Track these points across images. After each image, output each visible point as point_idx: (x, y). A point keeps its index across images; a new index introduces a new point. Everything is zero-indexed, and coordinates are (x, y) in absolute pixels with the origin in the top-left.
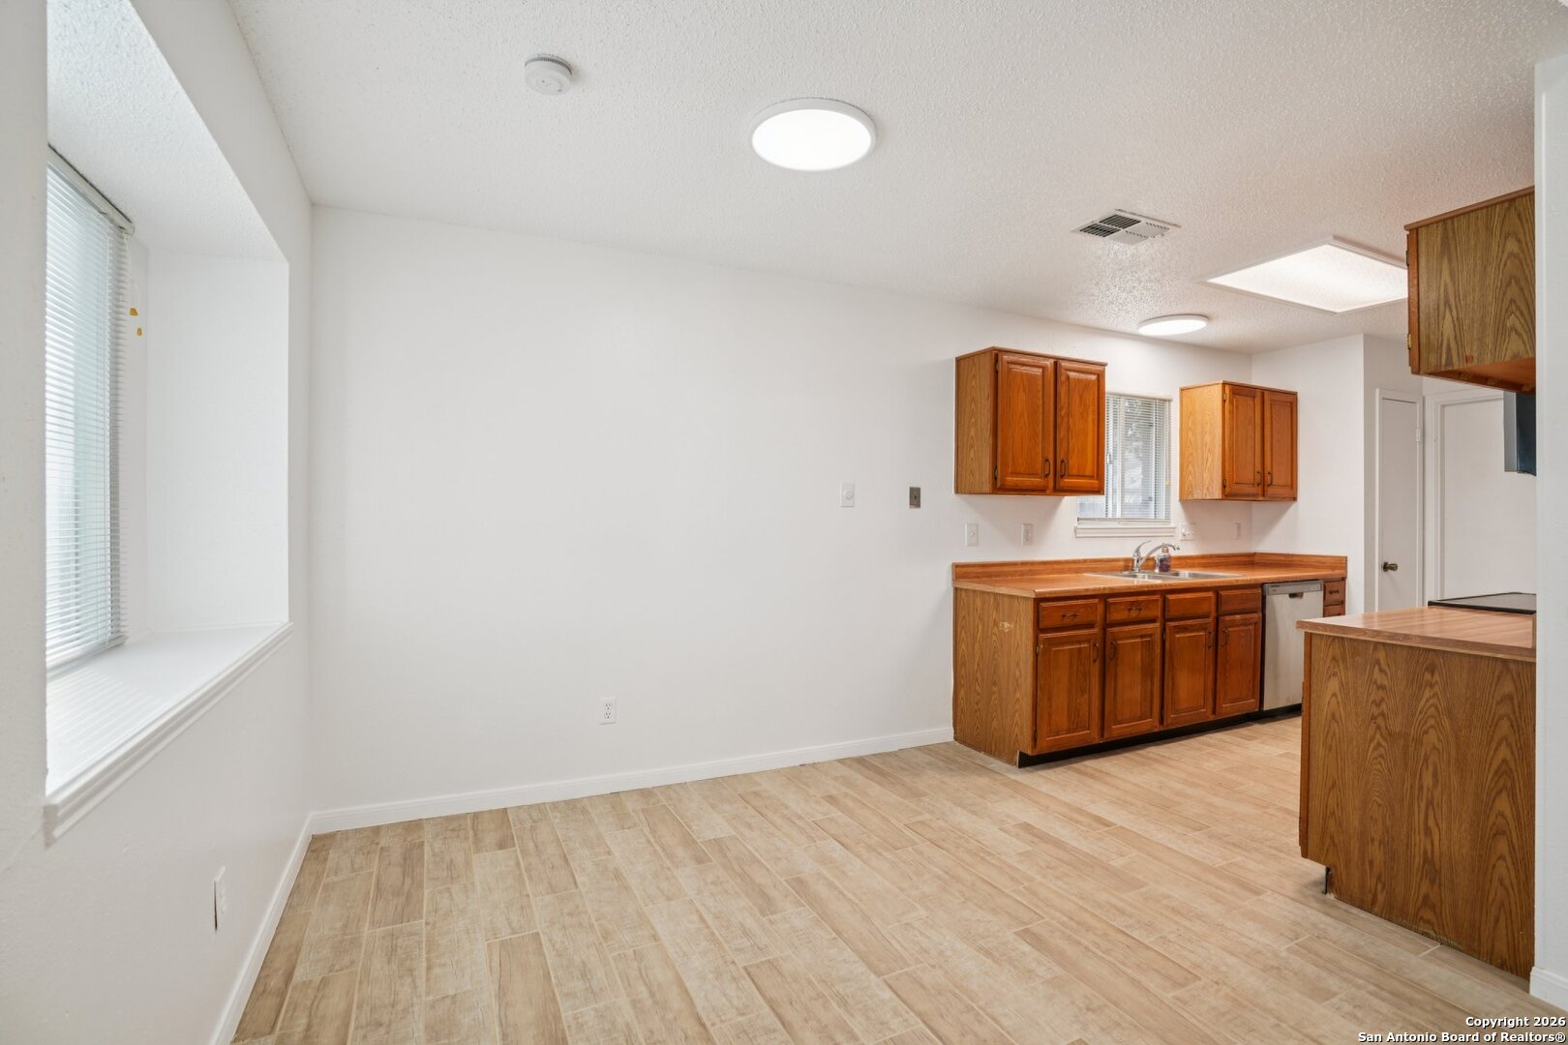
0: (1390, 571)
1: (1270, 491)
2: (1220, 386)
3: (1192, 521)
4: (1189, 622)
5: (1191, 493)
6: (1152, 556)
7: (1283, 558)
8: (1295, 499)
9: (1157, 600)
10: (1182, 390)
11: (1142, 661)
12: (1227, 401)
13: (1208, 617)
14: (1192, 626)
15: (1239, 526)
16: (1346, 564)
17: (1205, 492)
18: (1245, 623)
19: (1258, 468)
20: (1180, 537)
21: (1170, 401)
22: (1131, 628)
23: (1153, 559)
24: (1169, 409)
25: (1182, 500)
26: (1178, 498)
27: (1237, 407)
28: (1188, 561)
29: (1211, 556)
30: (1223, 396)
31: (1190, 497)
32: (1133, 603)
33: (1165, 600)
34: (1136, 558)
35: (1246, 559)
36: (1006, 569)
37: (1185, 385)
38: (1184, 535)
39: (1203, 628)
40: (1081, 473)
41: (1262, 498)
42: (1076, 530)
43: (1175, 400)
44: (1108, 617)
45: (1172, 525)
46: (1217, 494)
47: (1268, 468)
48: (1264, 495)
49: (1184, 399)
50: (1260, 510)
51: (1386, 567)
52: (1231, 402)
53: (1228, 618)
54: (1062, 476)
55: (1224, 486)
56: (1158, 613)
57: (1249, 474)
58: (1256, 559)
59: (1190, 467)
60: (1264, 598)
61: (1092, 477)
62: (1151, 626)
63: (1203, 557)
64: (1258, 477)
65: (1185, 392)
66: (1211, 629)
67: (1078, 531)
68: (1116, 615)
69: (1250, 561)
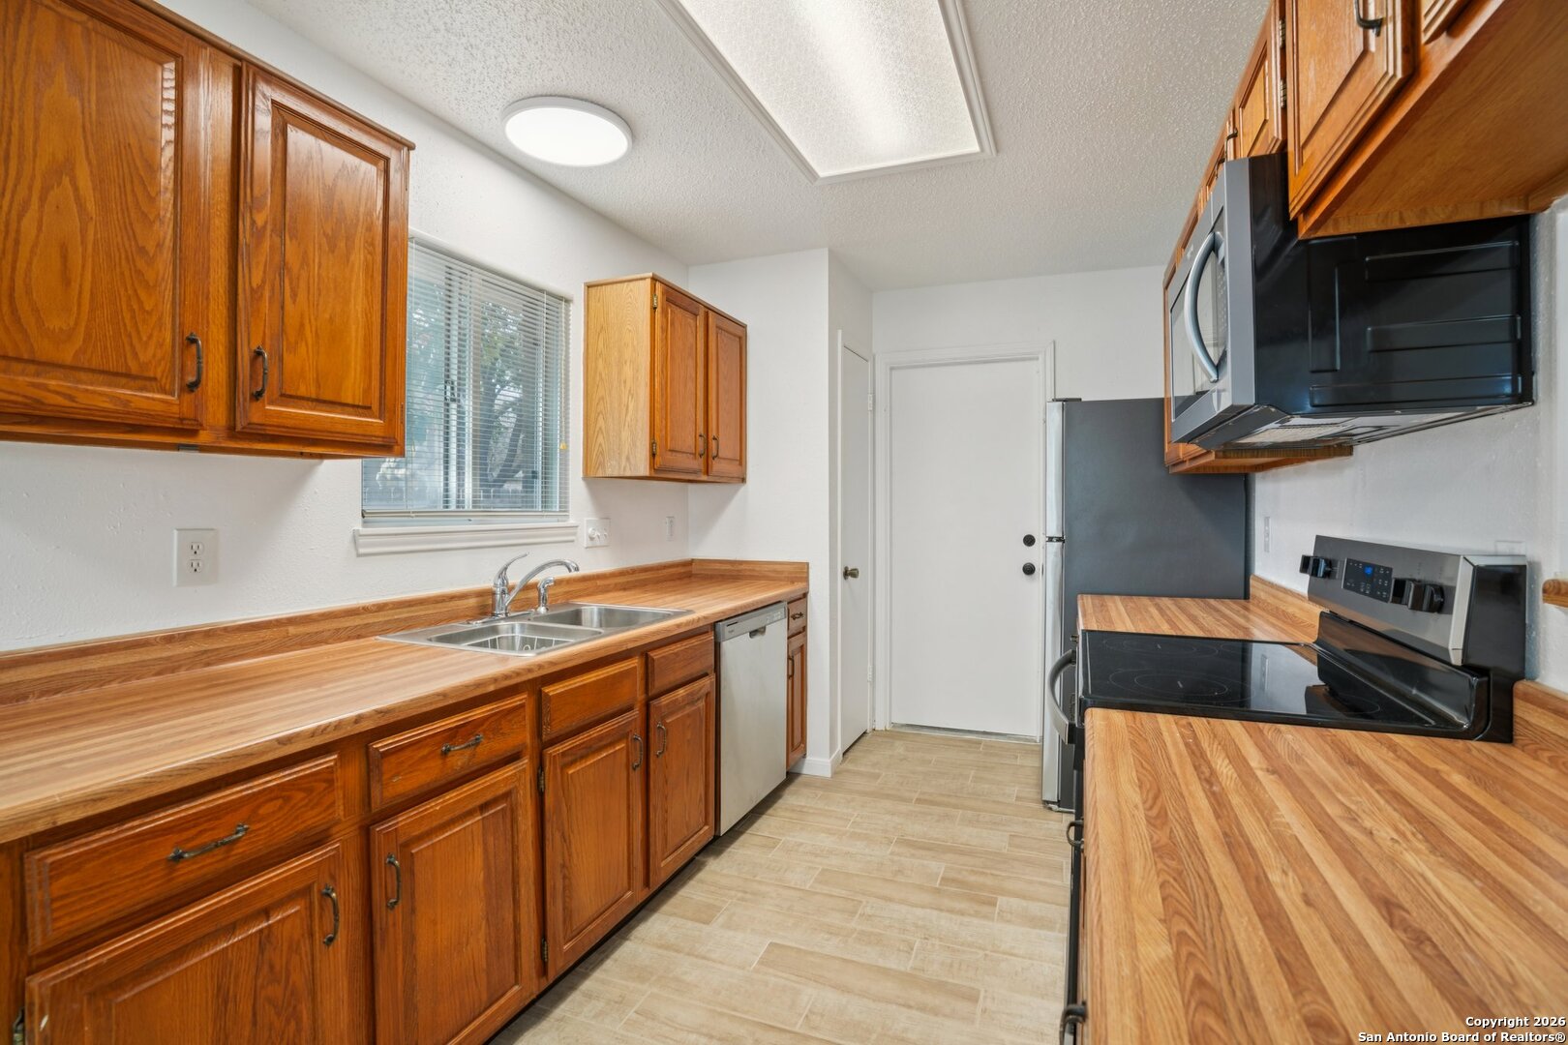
0: (849, 577)
1: (717, 466)
2: (649, 281)
3: (605, 514)
4: (595, 732)
5: (602, 465)
6: (533, 580)
7: (728, 567)
8: (743, 480)
9: (522, 706)
10: (589, 286)
11: (487, 867)
12: (658, 310)
13: (630, 709)
14: (600, 738)
15: (671, 519)
16: (808, 573)
17: (623, 464)
18: (691, 700)
19: (701, 430)
20: (585, 542)
21: (568, 301)
22: (451, 796)
23: (535, 586)
24: (567, 315)
25: (586, 477)
26: (581, 475)
27: (672, 324)
28: (599, 583)
29: (633, 571)
30: (652, 301)
31: (600, 474)
32: (452, 734)
33: (540, 700)
34: (498, 591)
35: (682, 570)
36: (95, 663)
37: (593, 279)
38: (592, 539)
39: (621, 735)
40: (328, 396)
41: (704, 478)
42: (355, 538)
43: (575, 299)
44: (376, 792)
45: (571, 521)
46: (643, 469)
47: (713, 433)
48: (707, 473)
49: (592, 303)
50: (697, 496)
51: (849, 573)
52: (664, 313)
53: (665, 700)
54: (257, 396)
55: (653, 455)
56: (522, 735)
57: (687, 437)
58: (694, 569)
59: (601, 422)
60: (717, 646)
61: (365, 409)
62: (509, 771)
63: (622, 573)
64: (701, 442)
65: (593, 290)
66: (637, 733)
67: (361, 540)
68: (400, 783)
69: (687, 575)
